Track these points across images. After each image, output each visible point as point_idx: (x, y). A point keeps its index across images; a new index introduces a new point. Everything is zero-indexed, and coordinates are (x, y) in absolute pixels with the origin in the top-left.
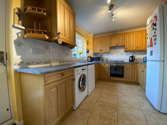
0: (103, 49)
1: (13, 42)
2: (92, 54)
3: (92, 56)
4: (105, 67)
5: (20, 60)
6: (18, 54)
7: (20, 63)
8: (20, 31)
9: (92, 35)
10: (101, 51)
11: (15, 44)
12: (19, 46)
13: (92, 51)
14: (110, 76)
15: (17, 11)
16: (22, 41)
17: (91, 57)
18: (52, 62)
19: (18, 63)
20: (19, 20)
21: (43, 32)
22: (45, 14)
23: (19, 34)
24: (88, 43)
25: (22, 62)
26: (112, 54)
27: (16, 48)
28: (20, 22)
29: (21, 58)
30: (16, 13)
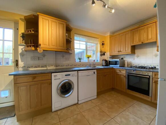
0: (122, 50)
1: (19, 54)
2: (109, 56)
3: (109, 59)
4: (121, 75)
5: (23, 65)
6: (22, 61)
7: (23, 67)
8: (23, 47)
9: (108, 34)
10: (120, 52)
11: (20, 55)
12: (23, 56)
13: (109, 53)
14: (127, 88)
15: (21, 35)
16: (25, 53)
17: (106, 61)
18: (48, 66)
19: (22, 67)
20: (23, 40)
21: (32, 45)
22: (33, 32)
23: (23, 49)
24: (103, 44)
25: (24, 66)
26: (138, 56)
27: (21, 58)
28: (24, 41)
29: (24, 64)
30: (21, 37)
